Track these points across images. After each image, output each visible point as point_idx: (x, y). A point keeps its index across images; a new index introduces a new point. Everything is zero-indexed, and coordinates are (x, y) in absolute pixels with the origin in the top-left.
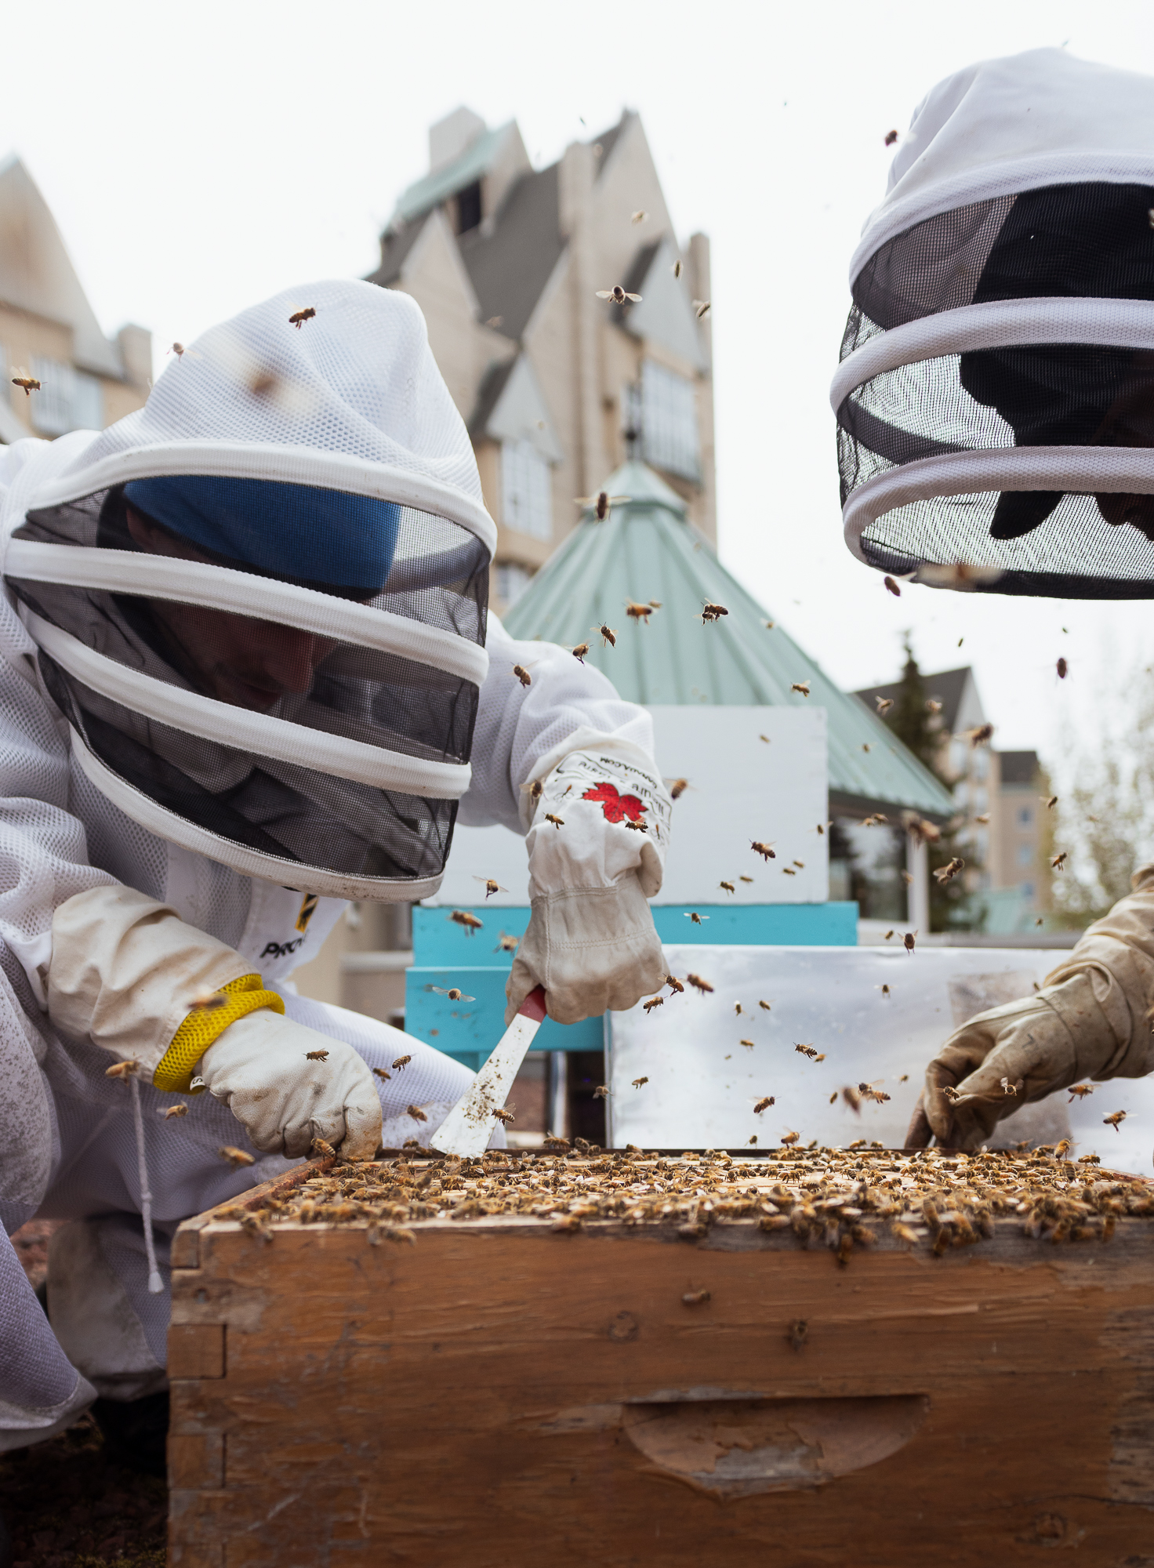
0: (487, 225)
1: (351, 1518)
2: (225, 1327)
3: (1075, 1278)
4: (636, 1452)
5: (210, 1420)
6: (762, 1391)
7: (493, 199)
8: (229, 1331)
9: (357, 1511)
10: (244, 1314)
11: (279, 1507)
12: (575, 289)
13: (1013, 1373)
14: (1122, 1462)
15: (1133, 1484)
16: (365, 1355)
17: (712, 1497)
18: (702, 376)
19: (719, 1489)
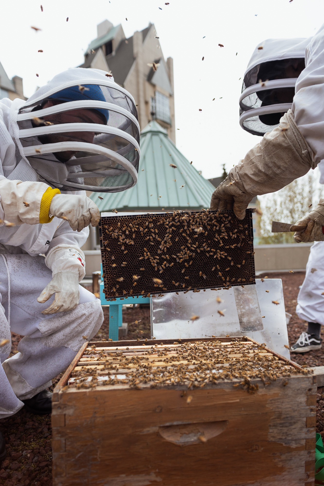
0: (114, 53)
1: (95, 457)
2: (65, 415)
3: (261, 392)
4: (162, 437)
5: (62, 436)
6: (190, 422)
7: (115, 46)
8: (66, 416)
9: (97, 455)
10: (70, 412)
11: (79, 455)
12: (137, 71)
13: (247, 414)
14: (271, 432)
15: (273, 437)
16: (98, 419)
17: (179, 446)
18: (171, 96)
19: (181, 444)
